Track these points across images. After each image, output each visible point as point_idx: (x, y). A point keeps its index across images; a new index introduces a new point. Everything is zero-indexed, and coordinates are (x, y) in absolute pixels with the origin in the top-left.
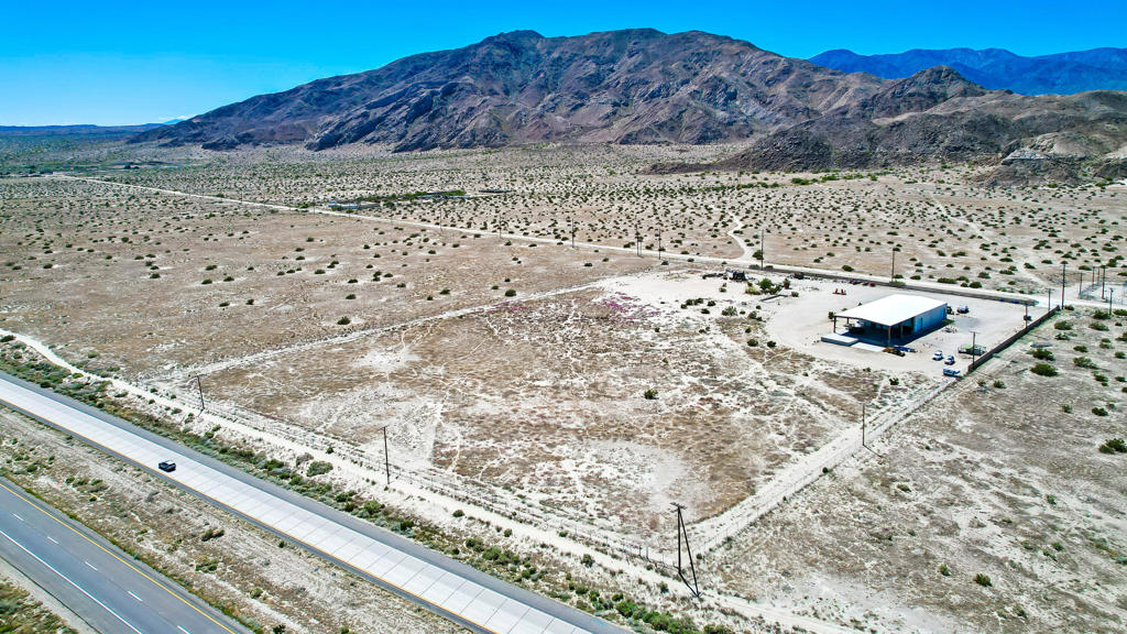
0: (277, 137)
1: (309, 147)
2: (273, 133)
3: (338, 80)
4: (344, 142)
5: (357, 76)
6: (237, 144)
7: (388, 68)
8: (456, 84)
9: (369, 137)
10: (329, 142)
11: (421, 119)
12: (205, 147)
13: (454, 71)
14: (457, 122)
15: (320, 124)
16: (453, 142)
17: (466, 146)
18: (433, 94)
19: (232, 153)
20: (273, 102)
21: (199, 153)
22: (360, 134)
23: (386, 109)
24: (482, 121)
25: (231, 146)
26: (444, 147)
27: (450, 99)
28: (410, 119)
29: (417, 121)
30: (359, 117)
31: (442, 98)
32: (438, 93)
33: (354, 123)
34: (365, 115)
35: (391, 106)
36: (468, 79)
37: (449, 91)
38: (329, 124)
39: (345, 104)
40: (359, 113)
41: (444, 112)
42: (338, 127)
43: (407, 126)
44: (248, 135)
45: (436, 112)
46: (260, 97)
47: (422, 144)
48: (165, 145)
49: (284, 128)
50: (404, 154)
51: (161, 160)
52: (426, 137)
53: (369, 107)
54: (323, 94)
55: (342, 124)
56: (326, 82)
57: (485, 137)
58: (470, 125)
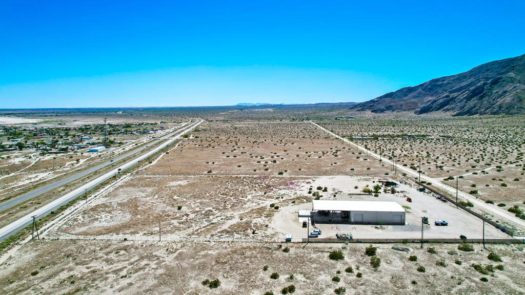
0: (404, 107)
1: (416, 113)
2: (402, 105)
3: (444, 79)
4: (432, 110)
5: (453, 76)
6: (385, 110)
7: (471, 71)
8: (502, 78)
9: (445, 108)
10: (425, 110)
11: (475, 98)
12: (372, 112)
13: (504, 70)
14: (494, 100)
15: (425, 101)
16: (487, 111)
17: (494, 113)
18: (485, 84)
19: (381, 115)
20: (410, 90)
21: (368, 114)
22: (441, 107)
23: (459, 93)
24: (508, 99)
25: (382, 111)
26: (481, 114)
27: (495, 87)
28: (468, 99)
29: (473, 99)
30: (444, 97)
31: (490, 86)
32: (488, 83)
33: (441, 101)
34: (447, 96)
35: (462, 92)
36: (512, 74)
37: (495, 82)
38: (430, 101)
39: (440, 91)
40: (444, 95)
41: (489, 94)
42: (432, 103)
43: (466, 102)
44: (390, 106)
45: (484, 94)
46: (405, 88)
47: (470, 112)
48: (359, 110)
49: (407, 103)
50: (456, 117)
51: (353, 116)
52: (473, 108)
53: (450, 92)
54: (433, 86)
55: (435, 101)
56: (437, 80)
57: (507, 108)
58: (500, 101)
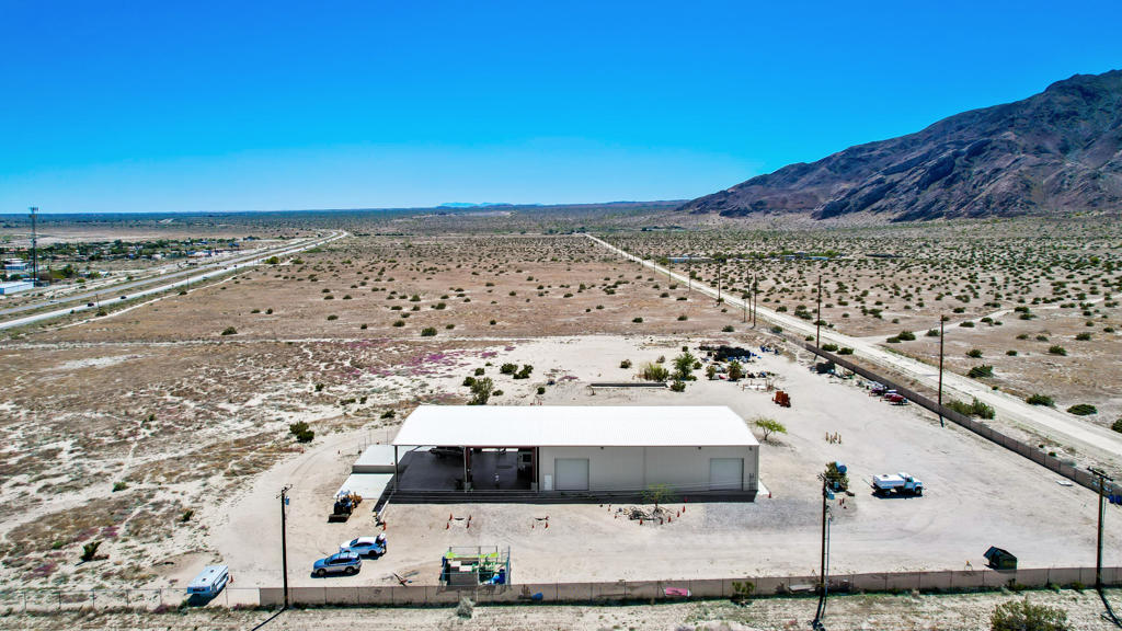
0: (789, 205)
1: (814, 216)
2: (785, 201)
3: (873, 146)
4: (849, 211)
5: (893, 140)
6: (749, 212)
7: (927, 131)
8: (990, 142)
9: (876, 205)
10: (833, 211)
11: (936, 185)
12: (722, 214)
13: (994, 127)
14: (975, 187)
15: (834, 192)
16: (962, 210)
17: (976, 215)
18: (956, 155)
19: (741, 221)
20: (804, 169)
21: (714, 220)
22: (867, 203)
23: (904, 174)
24: (1003, 185)
25: (743, 213)
26: (950, 216)
27: (977, 160)
28: (924, 185)
29: (932, 187)
30: (873, 184)
31: (967, 159)
32: (963, 154)
33: (867, 191)
34: (880, 181)
35: (909, 172)
36: (1010, 135)
37: (977, 151)
38: (844, 191)
39: (865, 171)
40: (874, 179)
41: (965, 175)
42: (849, 196)
43: (918, 193)
44: (761, 203)
45: (955, 176)
46: (793, 166)
47: (926, 214)
48: (694, 213)
49: (796, 196)
50: (899, 224)
51: (682, 225)
52: (933, 204)
53: (886, 173)
54: (851, 161)
55: (855, 192)
56: (860, 149)
57: (1002, 204)
58: (987, 189)
